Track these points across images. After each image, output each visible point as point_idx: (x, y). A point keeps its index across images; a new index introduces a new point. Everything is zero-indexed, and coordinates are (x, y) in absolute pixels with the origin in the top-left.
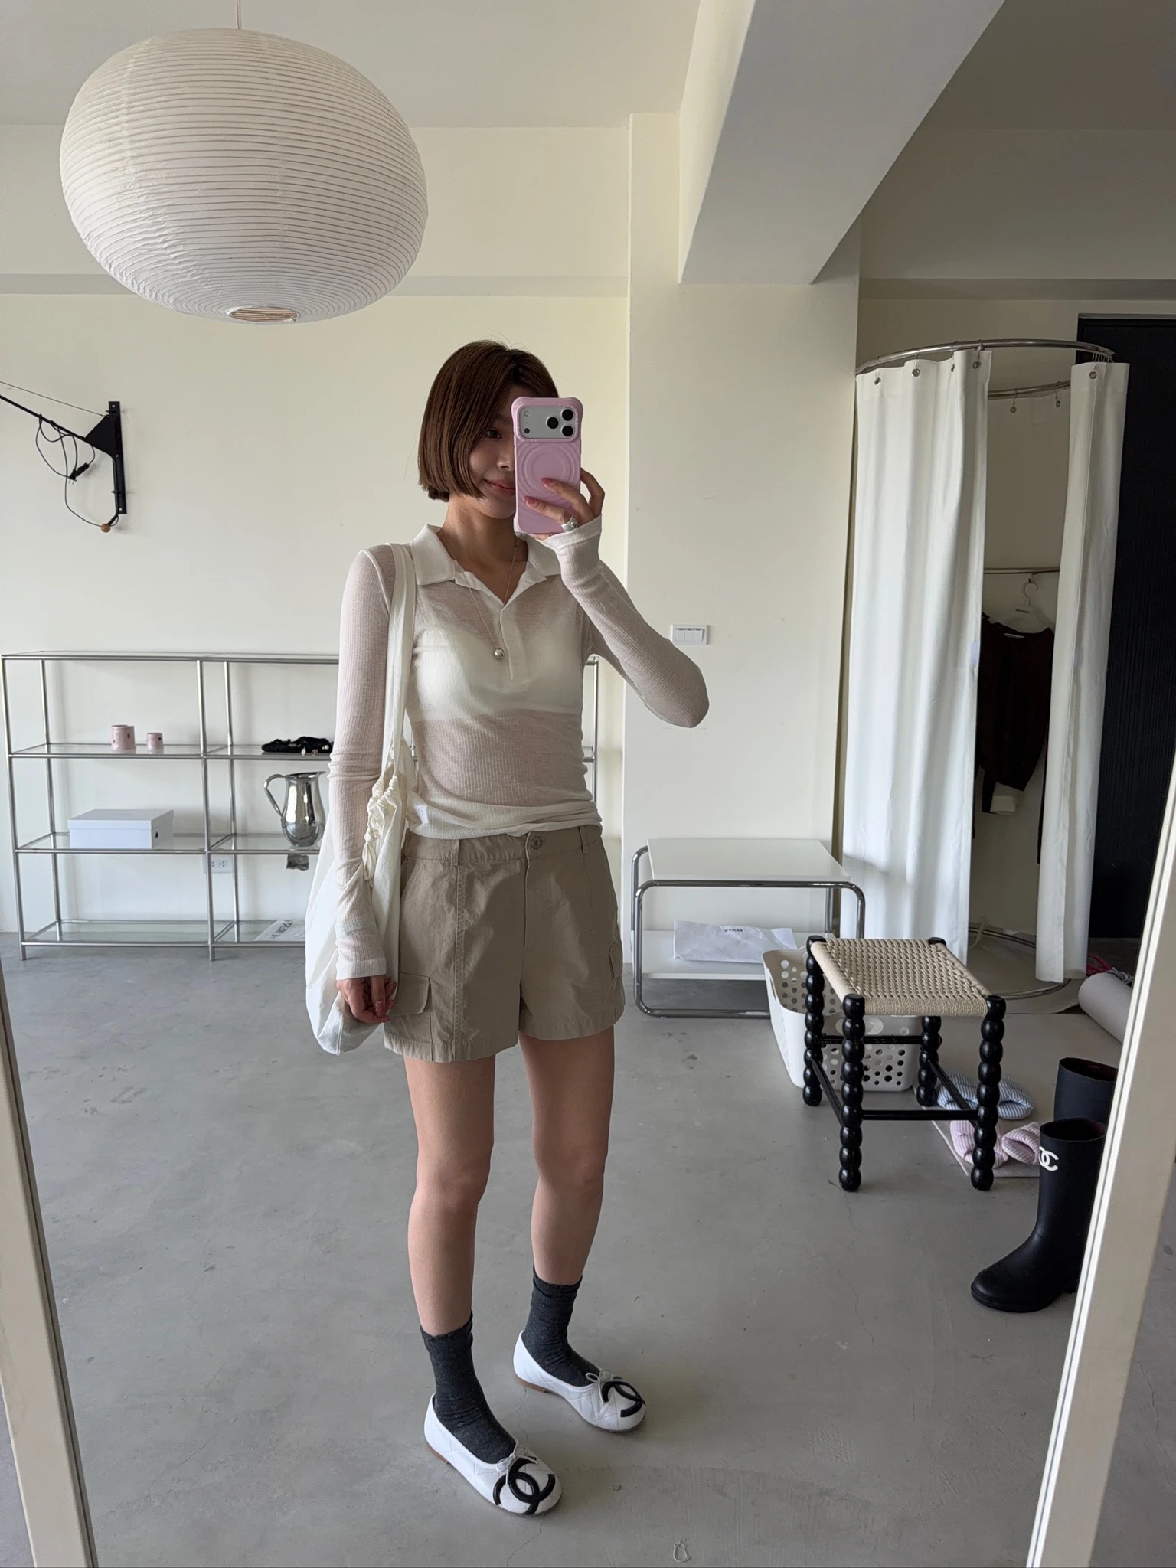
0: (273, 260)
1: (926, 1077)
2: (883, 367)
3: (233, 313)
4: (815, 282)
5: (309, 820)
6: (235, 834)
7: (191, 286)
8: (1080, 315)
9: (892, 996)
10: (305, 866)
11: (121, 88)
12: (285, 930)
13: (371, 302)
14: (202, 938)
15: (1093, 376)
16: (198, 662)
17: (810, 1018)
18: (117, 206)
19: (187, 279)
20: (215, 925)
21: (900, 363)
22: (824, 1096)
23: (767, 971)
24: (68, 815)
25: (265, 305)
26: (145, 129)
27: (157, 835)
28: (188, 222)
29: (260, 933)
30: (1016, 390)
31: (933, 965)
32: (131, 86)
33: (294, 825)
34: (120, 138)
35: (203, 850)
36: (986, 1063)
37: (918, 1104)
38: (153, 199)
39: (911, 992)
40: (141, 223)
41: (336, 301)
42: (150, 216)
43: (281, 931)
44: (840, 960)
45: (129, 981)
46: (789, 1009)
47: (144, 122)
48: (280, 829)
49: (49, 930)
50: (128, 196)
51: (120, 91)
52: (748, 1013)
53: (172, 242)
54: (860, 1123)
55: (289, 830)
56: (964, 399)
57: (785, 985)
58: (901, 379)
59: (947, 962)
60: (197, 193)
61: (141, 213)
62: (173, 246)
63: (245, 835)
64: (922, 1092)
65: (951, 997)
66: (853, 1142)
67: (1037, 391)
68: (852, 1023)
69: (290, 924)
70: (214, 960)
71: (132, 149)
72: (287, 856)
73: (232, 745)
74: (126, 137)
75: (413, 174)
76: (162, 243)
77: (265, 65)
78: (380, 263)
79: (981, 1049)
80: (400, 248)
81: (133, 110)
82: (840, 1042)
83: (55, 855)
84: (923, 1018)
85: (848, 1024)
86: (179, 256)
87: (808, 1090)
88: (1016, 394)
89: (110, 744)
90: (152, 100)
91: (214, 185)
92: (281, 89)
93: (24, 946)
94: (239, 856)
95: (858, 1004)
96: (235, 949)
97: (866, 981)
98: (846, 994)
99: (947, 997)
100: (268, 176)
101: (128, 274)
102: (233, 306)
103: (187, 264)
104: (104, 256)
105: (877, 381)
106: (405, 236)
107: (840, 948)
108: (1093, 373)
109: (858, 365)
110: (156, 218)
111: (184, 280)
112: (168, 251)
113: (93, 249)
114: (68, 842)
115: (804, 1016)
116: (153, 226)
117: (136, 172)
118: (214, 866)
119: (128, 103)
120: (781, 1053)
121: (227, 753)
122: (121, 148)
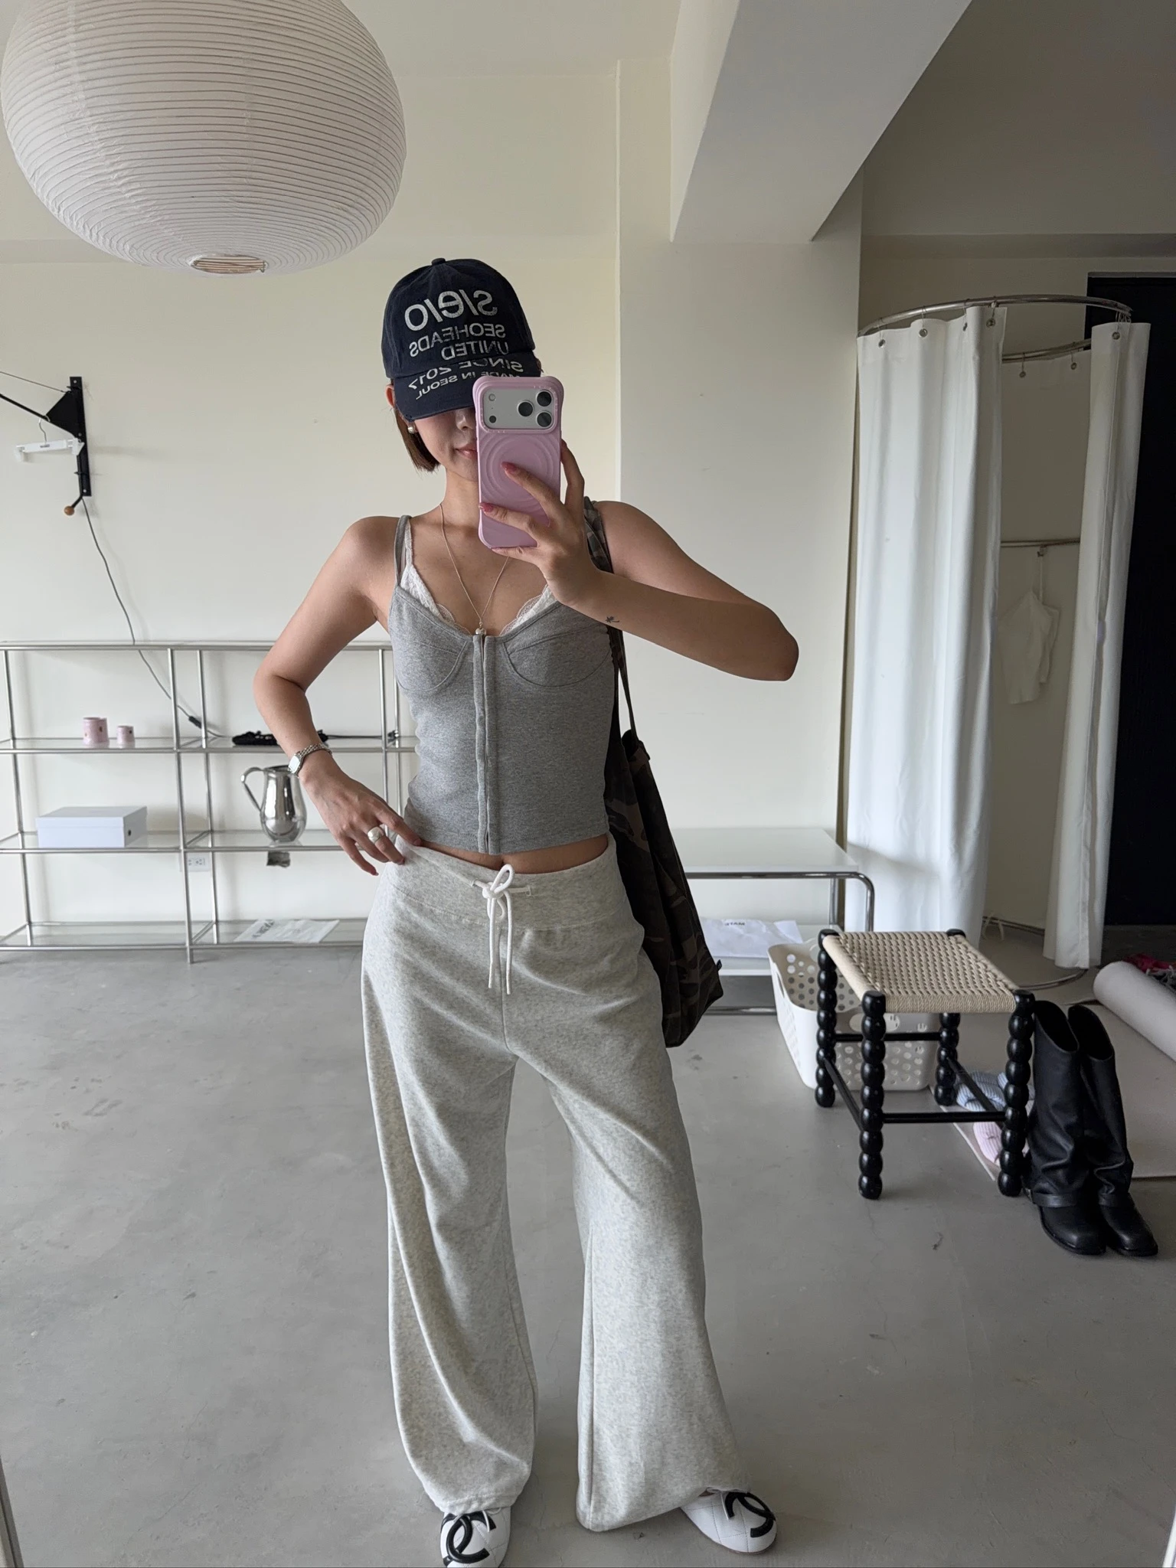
0: (241, 199)
1: (945, 1075)
2: (888, 328)
3: (196, 263)
4: (814, 239)
5: (290, 814)
6: (212, 831)
7: (149, 230)
8: (1089, 273)
9: (914, 992)
10: (285, 863)
12: (266, 930)
14: (181, 940)
15: (1116, 336)
16: (169, 650)
17: (822, 1015)
18: (65, 138)
19: (145, 221)
20: (193, 927)
21: (906, 323)
22: (838, 1097)
23: (773, 965)
24: (37, 813)
25: (232, 253)
26: (93, 50)
27: (130, 833)
28: (145, 155)
29: (238, 933)
30: (1025, 353)
31: (954, 958)
33: (274, 820)
34: (68, 60)
35: (179, 847)
36: (1014, 1061)
37: (934, 1102)
38: (105, 128)
39: (933, 988)
41: (308, 248)
42: (103, 147)
43: (262, 931)
44: (855, 954)
45: (104, 986)
46: (799, 1006)
47: (94, 41)
48: (259, 826)
49: (19, 934)
50: (79, 126)
51: (66, 8)
52: (754, 1011)
53: (127, 179)
54: (881, 1127)
55: (268, 826)
56: (976, 358)
57: (792, 980)
58: (907, 340)
61: (92, 145)
62: (130, 183)
63: (220, 832)
64: (940, 1091)
65: (977, 993)
66: (873, 1147)
67: (1048, 354)
68: (871, 1021)
69: (272, 924)
70: (192, 962)
71: (80, 73)
72: (265, 855)
73: (206, 737)
74: (73, 59)
76: (116, 180)
78: (355, 205)
79: (1009, 1048)
80: (379, 190)
81: (81, 28)
82: (859, 1041)
83: (23, 855)
84: (941, 1015)
85: (868, 1023)
86: (137, 195)
87: (821, 1091)
88: (1025, 358)
89: (82, 739)
90: (102, 18)
94: (217, 854)
95: (879, 1002)
96: (212, 951)
97: (885, 977)
98: (865, 992)
99: (973, 992)
100: (232, 103)
101: (79, 217)
102: (195, 255)
103: (144, 205)
104: (53, 196)
105: (881, 343)
106: (385, 177)
107: (855, 941)
108: (1115, 333)
109: (859, 328)
110: (108, 151)
111: (141, 222)
112: (124, 189)
113: (39, 190)
114: (38, 844)
116: (106, 160)
117: (87, 99)
118: (190, 864)
119: (76, 21)
120: (789, 1052)
121: (201, 746)
122: (69, 71)
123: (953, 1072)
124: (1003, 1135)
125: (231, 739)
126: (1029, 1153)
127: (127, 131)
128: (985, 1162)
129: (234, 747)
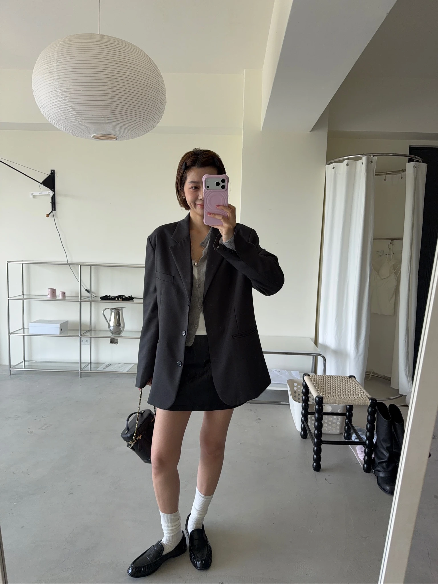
0: (109, 117)
1: (347, 429)
2: (336, 163)
3: (94, 136)
4: (311, 131)
5: (119, 325)
6: (91, 330)
7: (77, 126)
8: (410, 145)
9: (334, 397)
10: (117, 343)
11: (54, 54)
12: (108, 367)
13: (144, 134)
14: (78, 369)
15: (415, 167)
16: (80, 265)
17: (303, 405)
18: (51, 96)
19: (77, 123)
20: (82, 364)
21: (342, 161)
22: (308, 435)
23: (288, 386)
24: (30, 321)
25: (105, 134)
26: (62, 69)
27: (62, 330)
28: (77, 102)
29: (98, 367)
30: (386, 172)
31: (350, 385)
32: (58, 53)
33: (113, 327)
34: (53, 72)
35: (79, 335)
36: (369, 423)
37: (344, 439)
38: (64, 94)
39: (341, 396)
40: (60, 102)
41: (132, 133)
42: (63, 100)
43: (107, 367)
44: (315, 383)
45: (49, 384)
46: (296, 402)
47: (62, 66)
48: (108, 329)
49: (21, 364)
50: (56, 93)
51: (54, 55)
52: (282, 403)
53: (71, 109)
54: (321, 445)
55: (111, 328)
56: (366, 174)
57: (295, 392)
58: (342, 167)
59: (356, 384)
60: (80, 92)
61: (60, 99)
62: (72, 111)
63: (95, 331)
64: (346, 434)
65: (356, 398)
66: (318, 452)
67: (394, 173)
68: (318, 407)
69: (110, 364)
70: (81, 377)
71: (57, 76)
72: (110, 338)
73: (91, 297)
74: (55, 71)
75: (161, 87)
76: (68, 109)
77: (107, 47)
78: (148, 119)
79: (367, 418)
80: (155, 114)
81: (58, 62)
82: (314, 414)
83: (24, 336)
84: (346, 406)
85: (317, 407)
86: (74, 114)
87: (302, 433)
88: (386, 174)
89: (47, 296)
90: (66, 58)
91: (88, 89)
92: (113, 55)
93: (10, 370)
94: (92, 338)
95: (321, 400)
96: (89, 373)
97: (324, 391)
98: (316, 395)
99: (355, 398)
100: (107, 86)
101: (55, 121)
102: (93, 134)
103: (76, 118)
104: (46, 115)
105: (333, 168)
106: (158, 110)
107: (315, 378)
108: (414, 166)
109: (327, 162)
110: (65, 101)
111: (74, 123)
112: (70, 113)
113: (43, 112)
114: (29, 331)
115: (301, 404)
116: (64, 103)
117: (58, 84)
118: (83, 342)
119: (57, 59)
120: (293, 418)
121: (89, 300)
122: (53, 75)
123: (350, 428)
124: (365, 450)
125: (99, 298)
126: (374, 458)
127: (71, 95)
128: (359, 460)
129: (100, 300)
